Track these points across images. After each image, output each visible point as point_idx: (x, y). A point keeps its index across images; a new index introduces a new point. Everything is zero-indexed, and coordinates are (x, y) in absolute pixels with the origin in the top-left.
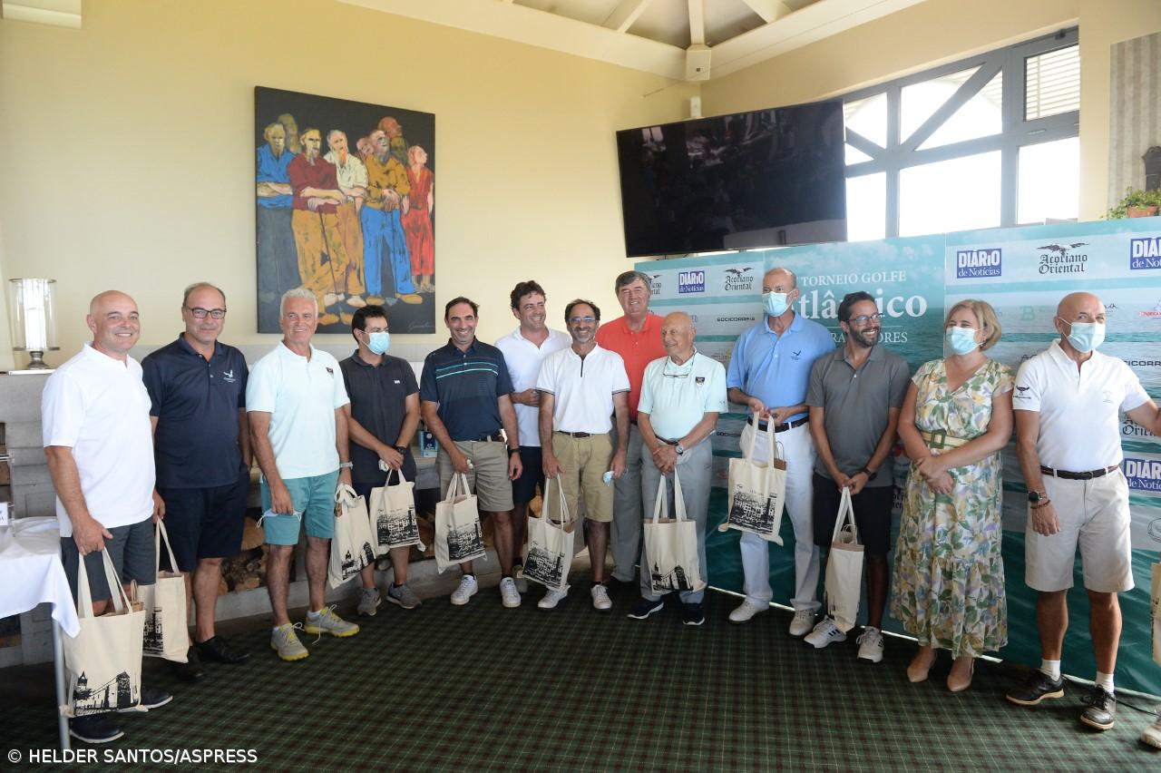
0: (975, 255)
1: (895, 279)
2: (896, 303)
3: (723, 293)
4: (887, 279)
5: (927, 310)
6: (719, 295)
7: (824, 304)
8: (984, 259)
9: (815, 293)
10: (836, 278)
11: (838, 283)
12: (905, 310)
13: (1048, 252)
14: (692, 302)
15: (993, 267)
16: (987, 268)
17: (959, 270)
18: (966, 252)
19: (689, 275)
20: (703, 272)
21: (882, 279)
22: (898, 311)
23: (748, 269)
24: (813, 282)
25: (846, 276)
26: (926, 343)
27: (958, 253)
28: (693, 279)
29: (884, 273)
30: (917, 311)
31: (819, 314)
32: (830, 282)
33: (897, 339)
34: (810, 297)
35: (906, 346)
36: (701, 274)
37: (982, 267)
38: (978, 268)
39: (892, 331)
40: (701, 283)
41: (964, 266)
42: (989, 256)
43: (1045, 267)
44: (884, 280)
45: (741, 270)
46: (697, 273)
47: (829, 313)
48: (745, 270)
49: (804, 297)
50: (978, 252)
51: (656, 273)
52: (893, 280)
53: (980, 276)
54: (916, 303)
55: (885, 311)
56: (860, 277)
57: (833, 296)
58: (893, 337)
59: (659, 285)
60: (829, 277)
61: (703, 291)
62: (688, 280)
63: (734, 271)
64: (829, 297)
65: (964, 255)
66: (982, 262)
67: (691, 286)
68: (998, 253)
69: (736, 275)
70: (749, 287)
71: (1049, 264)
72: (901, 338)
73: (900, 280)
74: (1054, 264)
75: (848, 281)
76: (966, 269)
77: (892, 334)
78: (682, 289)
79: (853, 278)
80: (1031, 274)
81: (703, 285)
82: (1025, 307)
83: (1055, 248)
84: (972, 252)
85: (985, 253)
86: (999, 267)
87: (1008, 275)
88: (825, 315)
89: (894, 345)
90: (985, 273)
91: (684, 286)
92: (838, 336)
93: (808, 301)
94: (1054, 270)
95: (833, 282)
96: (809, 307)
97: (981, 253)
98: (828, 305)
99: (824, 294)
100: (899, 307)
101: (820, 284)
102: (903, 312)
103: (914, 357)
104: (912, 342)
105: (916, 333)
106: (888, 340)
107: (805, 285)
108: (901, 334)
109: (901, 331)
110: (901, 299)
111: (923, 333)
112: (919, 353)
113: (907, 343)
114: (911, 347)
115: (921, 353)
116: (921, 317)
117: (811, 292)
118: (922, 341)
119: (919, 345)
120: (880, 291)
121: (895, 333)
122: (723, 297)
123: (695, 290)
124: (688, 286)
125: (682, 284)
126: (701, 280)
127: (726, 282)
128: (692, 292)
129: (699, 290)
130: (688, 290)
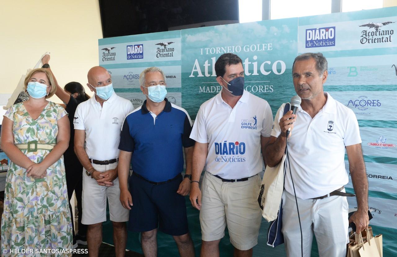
0: (317, 31)
1: (265, 48)
2: (266, 65)
3: (156, 59)
4: (260, 49)
5: (286, 70)
6: (153, 61)
8: (324, 35)
10: (227, 48)
12: (272, 70)
13: (367, 29)
14: (135, 66)
15: (329, 39)
16: (326, 40)
17: (307, 42)
18: (312, 30)
19: (133, 47)
20: (142, 45)
21: (257, 49)
22: (267, 71)
23: (171, 43)
24: (213, 52)
25: (233, 47)
26: (285, 93)
27: (307, 30)
28: (136, 50)
29: (258, 45)
30: (279, 71)
32: (223, 51)
33: (267, 90)
34: (210, 62)
35: (272, 94)
36: (141, 46)
37: (323, 40)
38: (320, 41)
40: (141, 52)
41: (310, 39)
42: (327, 32)
43: (365, 40)
44: (258, 50)
45: (166, 44)
46: (138, 46)
48: (169, 43)
49: (207, 62)
50: (320, 29)
51: (112, 46)
52: (264, 50)
53: (321, 46)
54: (279, 65)
55: (259, 71)
56: (242, 48)
58: (264, 88)
59: (114, 54)
60: (222, 48)
61: (143, 58)
62: (133, 51)
63: (162, 44)
65: (310, 31)
66: (323, 36)
67: (135, 54)
68: (332, 30)
69: (163, 47)
70: (172, 55)
71: (367, 37)
72: (270, 89)
73: (269, 49)
74: (371, 37)
75: (235, 51)
76: (312, 41)
78: (129, 57)
79: (238, 49)
80: (355, 44)
81: (142, 54)
82: (351, 67)
83: (371, 26)
84: (315, 29)
85: (324, 30)
86: (334, 40)
87: (340, 45)
90: (324, 44)
91: (130, 54)
93: (210, 65)
94: (370, 41)
95: (225, 51)
96: (210, 68)
97: (321, 30)
100: (268, 68)
101: (217, 53)
102: (270, 72)
103: (278, 102)
104: (276, 92)
105: (279, 86)
106: (261, 91)
107: (207, 53)
108: (269, 86)
109: (269, 84)
110: (269, 63)
111: (284, 86)
112: (281, 100)
113: (273, 93)
114: (276, 95)
115: (283, 100)
116: (282, 74)
117: (212, 58)
118: (283, 91)
119: (281, 93)
120: (255, 58)
121: (265, 86)
122: (155, 62)
123: (137, 57)
124: (132, 54)
125: (129, 53)
126: (141, 51)
127: (157, 52)
128: (135, 59)
129: (139, 57)
130: (132, 58)
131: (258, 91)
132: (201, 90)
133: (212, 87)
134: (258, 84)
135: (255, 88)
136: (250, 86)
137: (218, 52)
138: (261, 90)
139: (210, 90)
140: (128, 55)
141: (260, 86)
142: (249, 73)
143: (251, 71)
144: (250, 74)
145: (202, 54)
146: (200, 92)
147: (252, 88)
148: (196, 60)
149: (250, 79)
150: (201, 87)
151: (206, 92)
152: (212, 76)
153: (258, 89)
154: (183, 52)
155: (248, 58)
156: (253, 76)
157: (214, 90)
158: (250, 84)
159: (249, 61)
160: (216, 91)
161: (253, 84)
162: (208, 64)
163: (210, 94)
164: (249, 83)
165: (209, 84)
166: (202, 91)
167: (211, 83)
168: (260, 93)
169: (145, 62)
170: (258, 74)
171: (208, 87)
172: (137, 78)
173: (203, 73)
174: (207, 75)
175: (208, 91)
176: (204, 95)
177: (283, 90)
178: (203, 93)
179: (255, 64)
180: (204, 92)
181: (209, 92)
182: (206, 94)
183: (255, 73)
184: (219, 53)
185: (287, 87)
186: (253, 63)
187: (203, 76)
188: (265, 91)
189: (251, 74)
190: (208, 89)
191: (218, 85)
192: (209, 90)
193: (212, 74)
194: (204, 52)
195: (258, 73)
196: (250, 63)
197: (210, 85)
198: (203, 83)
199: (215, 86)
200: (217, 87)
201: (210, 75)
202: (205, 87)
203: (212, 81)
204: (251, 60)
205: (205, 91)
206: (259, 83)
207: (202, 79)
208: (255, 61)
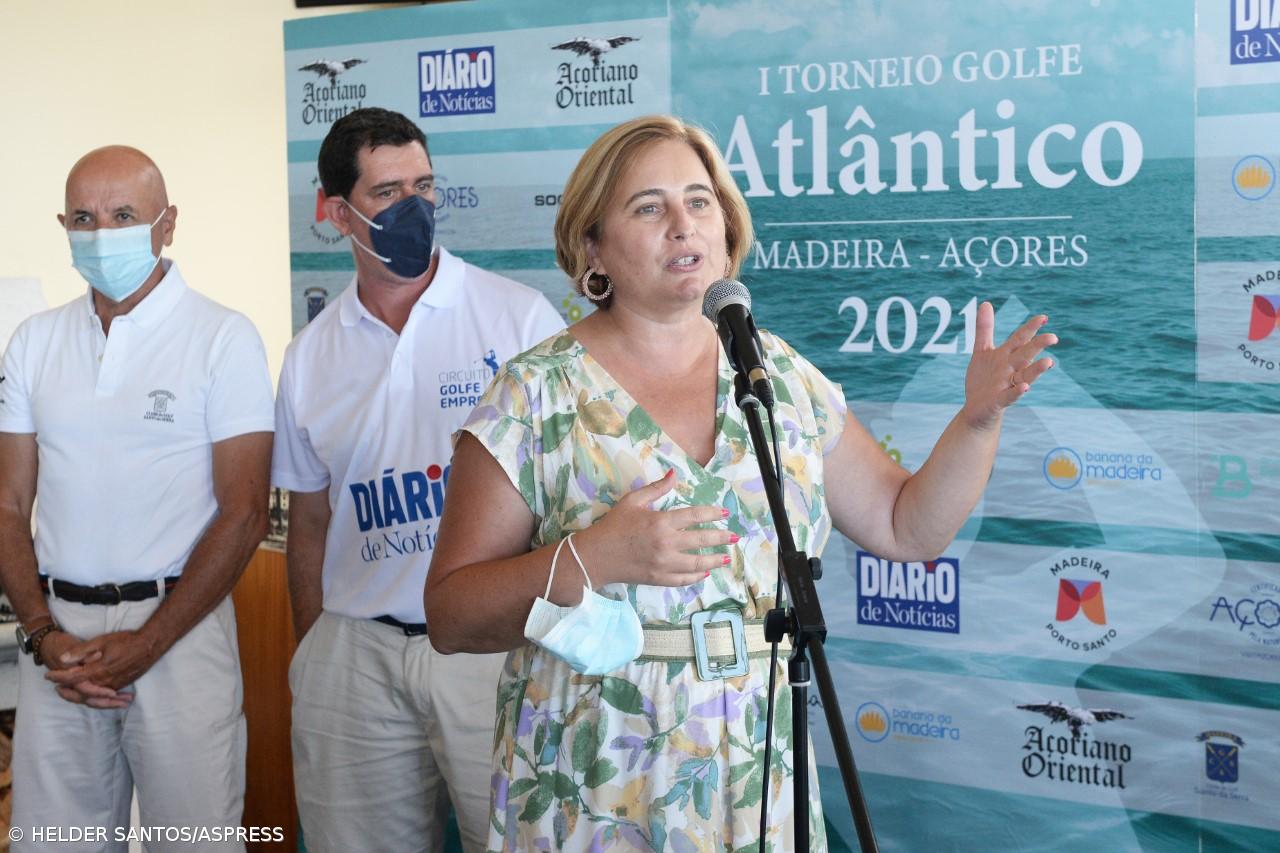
1: (1047, 65)
2: (1054, 144)
3: (552, 116)
4: (1025, 72)
5: (1146, 163)
6: (539, 124)
7: (846, 150)
9: (819, 116)
10: (879, 67)
11: (885, 83)
12: (1080, 167)
17: (1235, 37)
19: (448, 60)
20: (489, 50)
21: (1013, 70)
22: (1058, 168)
23: (623, 40)
24: (814, 82)
25: (907, 61)
26: (1141, 268)
28: (463, 74)
29: (1020, 53)
30: (1113, 168)
31: (833, 179)
32: (862, 80)
33: (1058, 257)
34: (803, 130)
35: (1084, 276)
36: (484, 55)
39: (1043, 230)
40: (485, 84)
41: (1251, 25)
44: (1019, 74)
45: (599, 47)
46: (472, 54)
47: (860, 176)
48: (613, 43)
49: (786, 130)
51: (350, 53)
52: (1043, 72)
54: (1112, 142)
55: (1022, 172)
56: (947, 64)
57: (871, 125)
58: (1045, 249)
59: (359, 92)
60: (858, 65)
61: (492, 110)
62: (445, 79)
63: (578, 50)
64: (860, 127)
67: (456, 93)
69: (586, 61)
70: (626, 97)
73: (1067, 71)
75: (913, 77)
76: (1257, 34)
77: (1045, 240)
78: (431, 107)
79: (928, 69)
81: (490, 92)
88: (850, 186)
89: (1051, 275)
91: (435, 94)
92: (889, 247)
93: (799, 142)
95: (871, 81)
96: (803, 156)
98: (859, 151)
99: (845, 123)
100: (1063, 158)
101: (834, 87)
102: (1073, 173)
103: (1110, 311)
104: (1102, 266)
105: (1113, 237)
106: (1032, 259)
107: (789, 90)
108: (1069, 240)
109: (1069, 229)
110: (1068, 131)
111: (1135, 238)
112: (1123, 299)
113: (1087, 268)
114: (1101, 281)
115: (1128, 299)
116: (1127, 185)
117: (810, 113)
118: (1132, 262)
119: (1124, 271)
120: (1005, 109)
121: (1052, 239)
122: (552, 129)
123: (467, 106)
124: (445, 93)
125: (427, 88)
126: (485, 77)
127: (560, 83)
128: (458, 113)
129: (478, 107)
130: (445, 108)
131: (1020, 261)
132: (760, 258)
133: (810, 243)
134: (1017, 230)
135: (1004, 248)
136: (985, 240)
137: (839, 84)
138: (1031, 255)
139: (804, 260)
140: (423, 96)
141: (1026, 239)
142: (979, 177)
143: (987, 171)
144: (984, 183)
145: (765, 92)
146: (757, 267)
147: (990, 247)
148: (740, 122)
149: (983, 206)
150: (764, 246)
151: (786, 266)
152: (810, 192)
153: (1021, 250)
154: (677, 83)
155: (972, 112)
156: (996, 191)
157: (822, 257)
158: (983, 228)
159: (978, 126)
160: (831, 260)
161: (994, 231)
162: (795, 136)
163: (803, 274)
164: (979, 224)
165: (795, 229)
166: (766, 264)
167: (805, 227)
168: (1027, 268)
169: (505, 131)
170: (1019, 185)
171: (793, 245)
172: (465, 202)
173: (772, 180)
174: (790, 189)
175: (793, 262)
176: (776, 283)
177: (1130, 257)
178: (770, 269)
179: (1006, 139)
180: (776, 266)
181: (800, 266)
182: (785, 278)
183: (1007, 180)
184: (842, 89)
185: (1150, 244)
186: (995, 134)
187: (771, 193)
188: (1052, 263)
189: (989, 185)
190: (793, 254)
191: (838, 234)
192: (797, 257)
193: (809, 185)
194: (776, 82)
195: (1018, 178)
196: (983, 133)
197: (801, 237)
198: (773, 229)
199: (823, 240)
200: (836, 243)
201: (801, 189)
202: (780, 246)
203: (812, 216)
204: (988, 121)
205: (782, 260)
206: (1021, 224)
207: (764, 207)
208: (1003, 125)
